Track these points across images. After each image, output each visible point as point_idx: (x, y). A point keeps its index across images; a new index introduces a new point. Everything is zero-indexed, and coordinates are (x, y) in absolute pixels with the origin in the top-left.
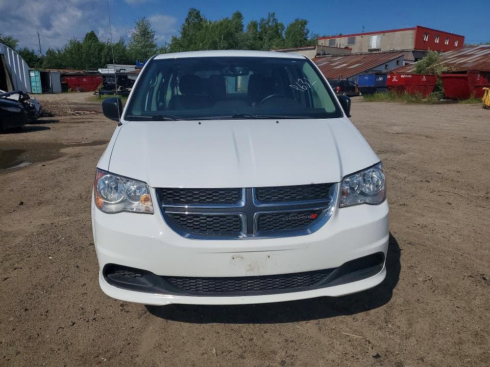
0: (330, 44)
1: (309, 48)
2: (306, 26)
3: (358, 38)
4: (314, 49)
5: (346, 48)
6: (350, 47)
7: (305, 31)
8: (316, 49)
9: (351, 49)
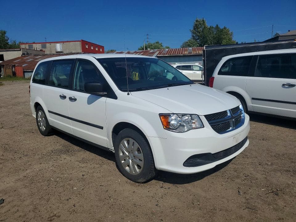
0: (29, 47)
1: (16, 49)
2: (6, 35)
3: (48, 45)
4: (20, 50)
5: (41, 50)
6: (43, 50)
7: (6, 38)
8: (21, 51)
9: (44, 51)
